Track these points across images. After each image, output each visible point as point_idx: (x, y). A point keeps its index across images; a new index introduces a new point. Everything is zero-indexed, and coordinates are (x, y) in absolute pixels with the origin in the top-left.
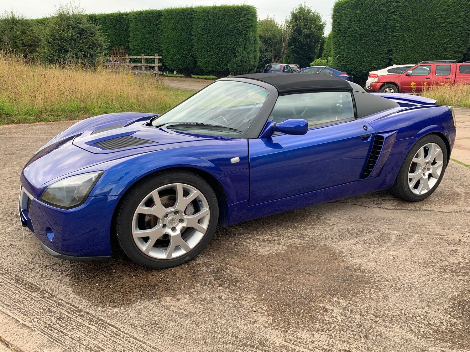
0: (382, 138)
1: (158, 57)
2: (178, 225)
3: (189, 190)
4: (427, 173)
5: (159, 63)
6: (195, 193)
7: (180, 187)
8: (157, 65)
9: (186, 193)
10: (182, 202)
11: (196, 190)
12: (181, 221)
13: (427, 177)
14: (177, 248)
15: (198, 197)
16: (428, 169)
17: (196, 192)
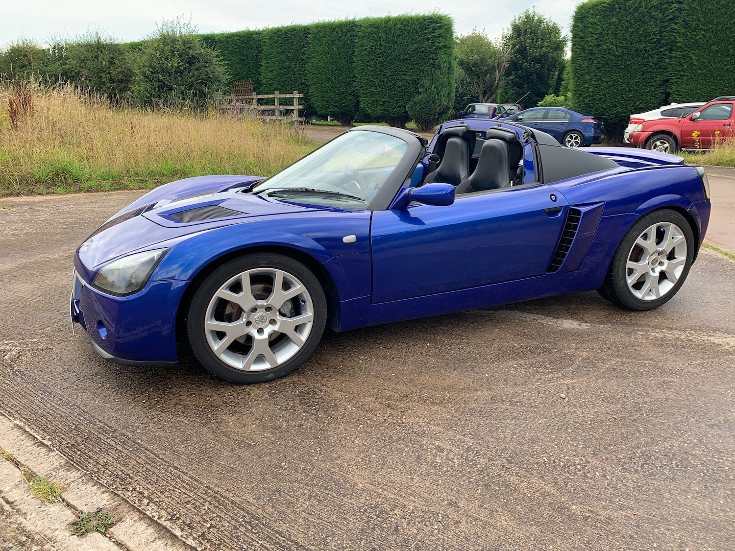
0: (579, 212)
1: (297, 96)
2: (267, 326)
3: (292, 283)
4: (659, 269)
5: (299, 105)
6: (298, 288)
7: (280, 275)
8: (297, 107)
9: (286, 285)
10: (279, 297)
11: (300, 285)
12: (273, 322)
13: (657, 274)
14: (260, 359)
15: (301, 294)
16: (661, 264)
17: (300, 286)
